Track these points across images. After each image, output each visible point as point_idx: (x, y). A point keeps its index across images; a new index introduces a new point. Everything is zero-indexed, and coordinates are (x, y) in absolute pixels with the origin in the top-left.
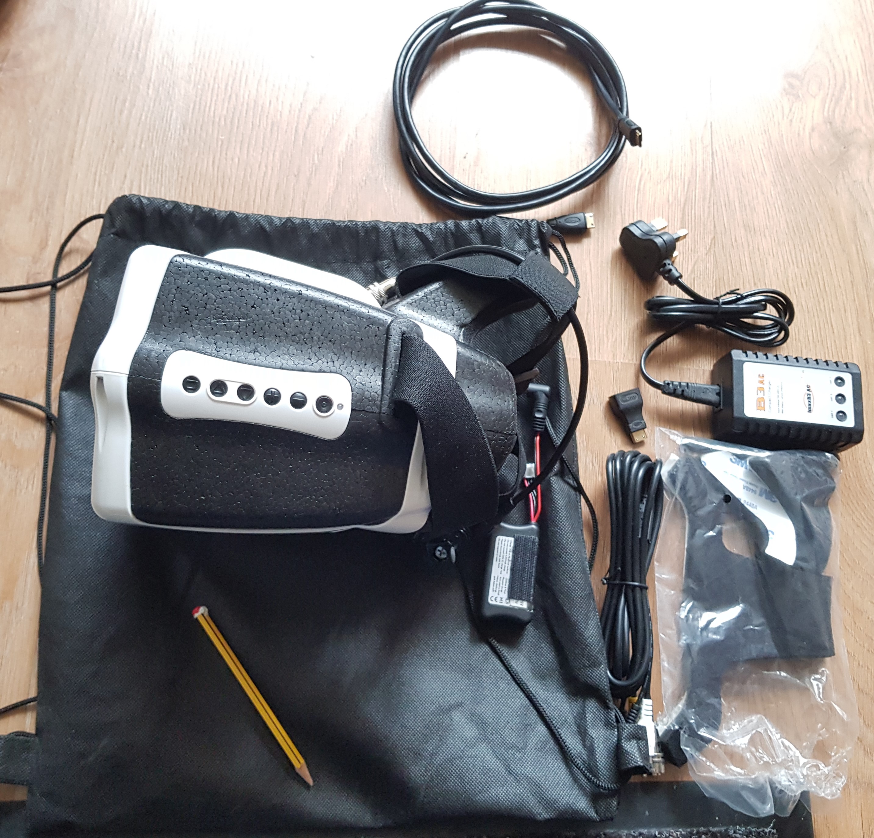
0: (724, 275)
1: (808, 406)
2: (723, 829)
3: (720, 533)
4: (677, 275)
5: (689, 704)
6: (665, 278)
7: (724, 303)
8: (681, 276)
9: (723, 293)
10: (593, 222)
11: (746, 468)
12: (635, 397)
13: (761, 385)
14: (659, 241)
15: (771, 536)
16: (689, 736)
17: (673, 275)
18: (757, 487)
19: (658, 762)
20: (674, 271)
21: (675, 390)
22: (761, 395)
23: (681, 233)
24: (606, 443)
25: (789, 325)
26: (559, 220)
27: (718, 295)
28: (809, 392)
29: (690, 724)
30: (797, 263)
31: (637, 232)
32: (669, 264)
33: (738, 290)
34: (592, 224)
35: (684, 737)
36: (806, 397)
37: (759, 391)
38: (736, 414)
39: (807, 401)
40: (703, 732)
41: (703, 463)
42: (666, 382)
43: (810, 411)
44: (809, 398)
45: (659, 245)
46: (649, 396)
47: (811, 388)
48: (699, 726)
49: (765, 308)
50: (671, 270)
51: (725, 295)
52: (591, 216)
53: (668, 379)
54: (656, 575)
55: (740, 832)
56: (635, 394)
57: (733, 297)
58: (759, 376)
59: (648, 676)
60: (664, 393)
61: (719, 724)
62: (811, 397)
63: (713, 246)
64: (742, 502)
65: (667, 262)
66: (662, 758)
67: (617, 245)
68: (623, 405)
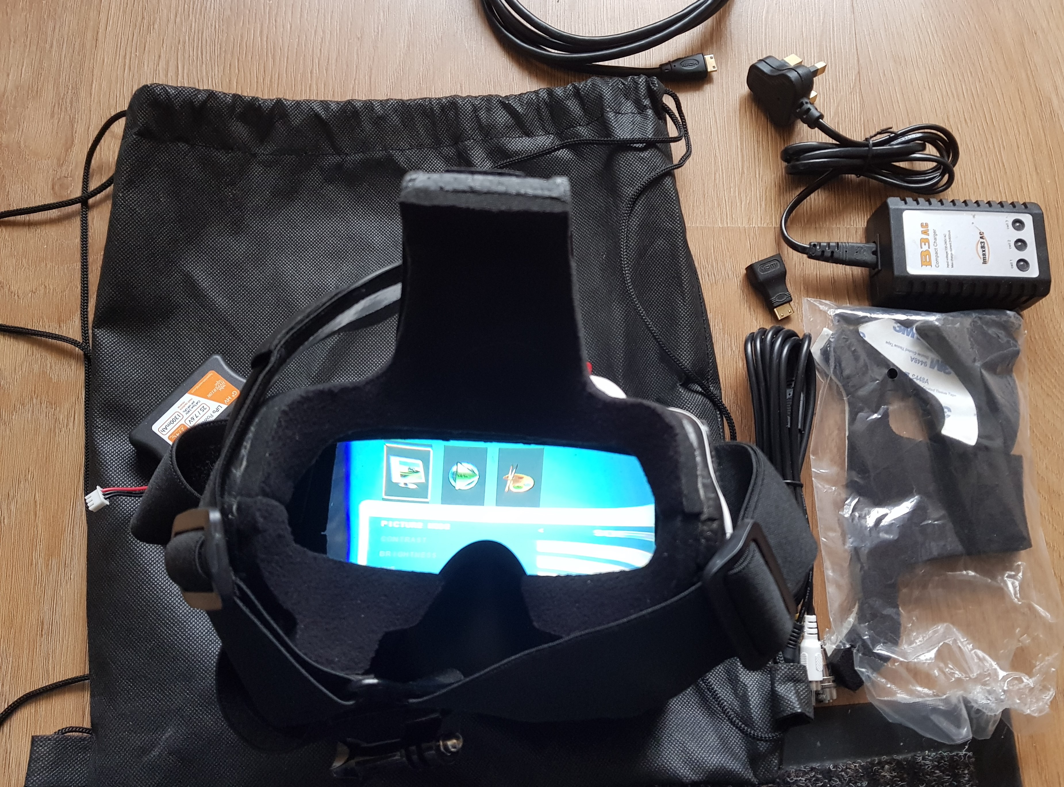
0: (873, 116)
1: (982, 257)
2: (909, 756)
3: (886, 415)
4: (817, 114)
5: (861, 618)
6: (804, 122)
7: (875, 145)
8: (821, 116)
9: (873, 133)
10: (715, 65)
11: (913, 337)
12: (776, 265)
13: (925, 236)
14: (793, 75)
15: (947, 413)
16: (863, 654)
17: (812, 115)
18: (927, 357)
19: (829, 687)
20: (813, 110)
21: (823, 252)
22: (925, 248)
23: (820, 65)
24: (746, 323)
25: (954, 166)
26: (673, 65)
27: (868, 136)
28: (982, 240)
29: (864, 641)
30: (958, 96)
31: (765, 68)
32: (807, 103)
33: (891, 128)
34: (714, 67)
35: (857, 656)
36: (979, 245)
37: (923, 244)
38: (896, 273)
39: (980, 250)
40: (880, 650)
41: (862, 335)
42: (812, 244)
43: (985, 262)
44: (983, 247)
45: (793, 79)
46: (794, 263)
47: (985, 235)
48: (875, 642)
49: (924, 148)
50: (809, 109)
51: (875, 135)
52: (711, 58)
53: (814, 241)
54: (813, 470)
55: (930, 758)
56: (776, 262)
57: (885, 137)
58: (922, 225)
59: (809, 589)
60: (810, 257)
61: (899, 637)
62: (986, 245)
63: (858, 82)
64: (911, 376)
65: (805, 100)
66: (834, 681)
67: (745, 89)
68: (762, 274)
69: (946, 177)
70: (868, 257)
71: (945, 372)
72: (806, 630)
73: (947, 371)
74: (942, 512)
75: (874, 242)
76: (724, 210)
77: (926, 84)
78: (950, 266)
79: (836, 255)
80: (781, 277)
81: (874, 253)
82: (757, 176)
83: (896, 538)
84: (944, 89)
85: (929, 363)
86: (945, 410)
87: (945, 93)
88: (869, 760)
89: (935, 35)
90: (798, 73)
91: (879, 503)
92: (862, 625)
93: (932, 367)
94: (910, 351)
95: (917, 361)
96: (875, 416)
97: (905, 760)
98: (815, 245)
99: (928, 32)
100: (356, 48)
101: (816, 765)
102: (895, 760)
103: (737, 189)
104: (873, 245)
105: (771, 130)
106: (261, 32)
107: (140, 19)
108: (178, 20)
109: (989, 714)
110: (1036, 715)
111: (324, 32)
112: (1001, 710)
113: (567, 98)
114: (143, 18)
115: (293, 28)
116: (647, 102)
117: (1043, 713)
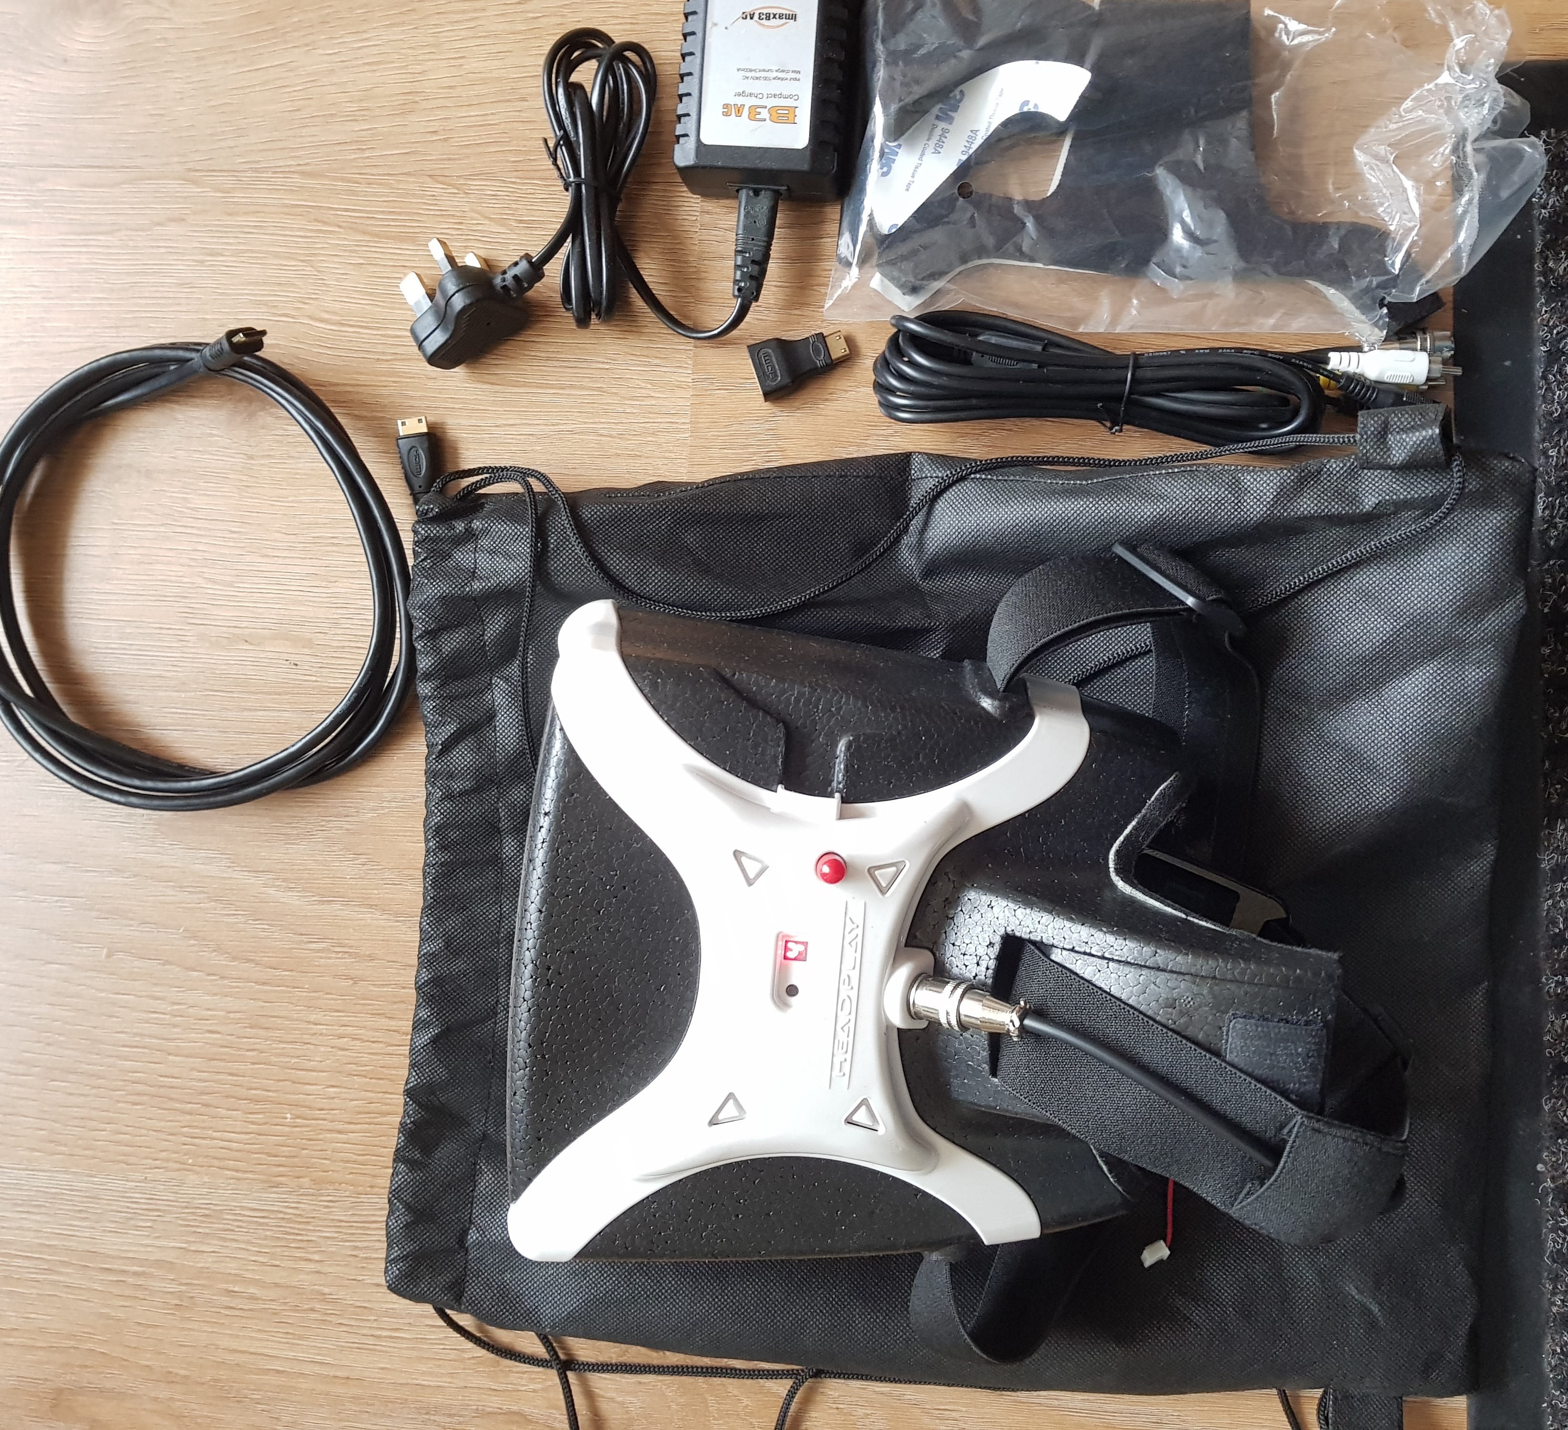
1: (784, 21)
2: (1539, 228)
7: (577, 173)
8: (528, 257)
9: (556, 173)
10: (415, 420)
12: (767, 355)
13: (746, 112)
14: (459, 302)
15: (1030, 108)
17: (526, 272)
18: (934, 127)
20: (516, 271)
21: (752, 277)
22: (765, 114)
23: (438, 253)
25: (614, 42)
26: (417, 489)
27: (560, 183)
28: (756, 17)
31: (438, 339)
32: (504, 280)
33: (545, 140)
34: (420, 421)
35: (1394, 296)
36: (764, 22)
37: (757, 116)
38: (806, 167)
39: (773, 22)
41: (894, 230)
42: (736, 293)
43: (793, 17)
44: (768, 17)
45: (468, 302)
47: (748, 10)
49: (579, 87)
50: (515, 277)
51: (559, 169)
52: (403, 424)
53: (729, 287)
55: (1544, 197)
56: (761, 354)
57: (563, 154)
58: (726, 114)
60: (756, 299)
62: (765, 11)
64: (964, 158)
65: (498, 281)
67: (459, 371)
68: (780, 378)
69: (628, 54)
70: (764, 202)
71: (961, 100)
72: (1352, 369)
73: (958, 97)
74: (1187, 136)
75: (738, 191)
76: (662, 426)
77: (453, 63)
78: (797, 76)
79: (758, 258)
80: (784, 347)
81: (757, 193)
82: (607, 367)
83: (1222, 215)
84: (463, 33)
85: (942, 125)
86: (1025, 109)
87: (471, 33)
88: (1538, 290)
89: (365, 36)
90: (457, 292)
91: (1164, 234)
92: (1354, 285)
93: (950, 120)
94: (922, 154)
95: (939, 145)
96: (1030, 224)
97: (1543, 234)
98: (739, 290)
99: (360, 48)
100: (372, 988)
101: (1539, 371)
102: (1542, 252)
103: (627, 402)
104: (743, 194)
105: (527, 335)
106: (340, 1132)
107: (313, 1315)
108: (316, 1257)
109: (1502, 105)
110: (1509, 32)
111: (340, 1037)
112: (1499, 87)
113: (437, 650)
114: (312, 1310)
115: (334, 1084)
116: (460, 526)
117: (1507, 19)
